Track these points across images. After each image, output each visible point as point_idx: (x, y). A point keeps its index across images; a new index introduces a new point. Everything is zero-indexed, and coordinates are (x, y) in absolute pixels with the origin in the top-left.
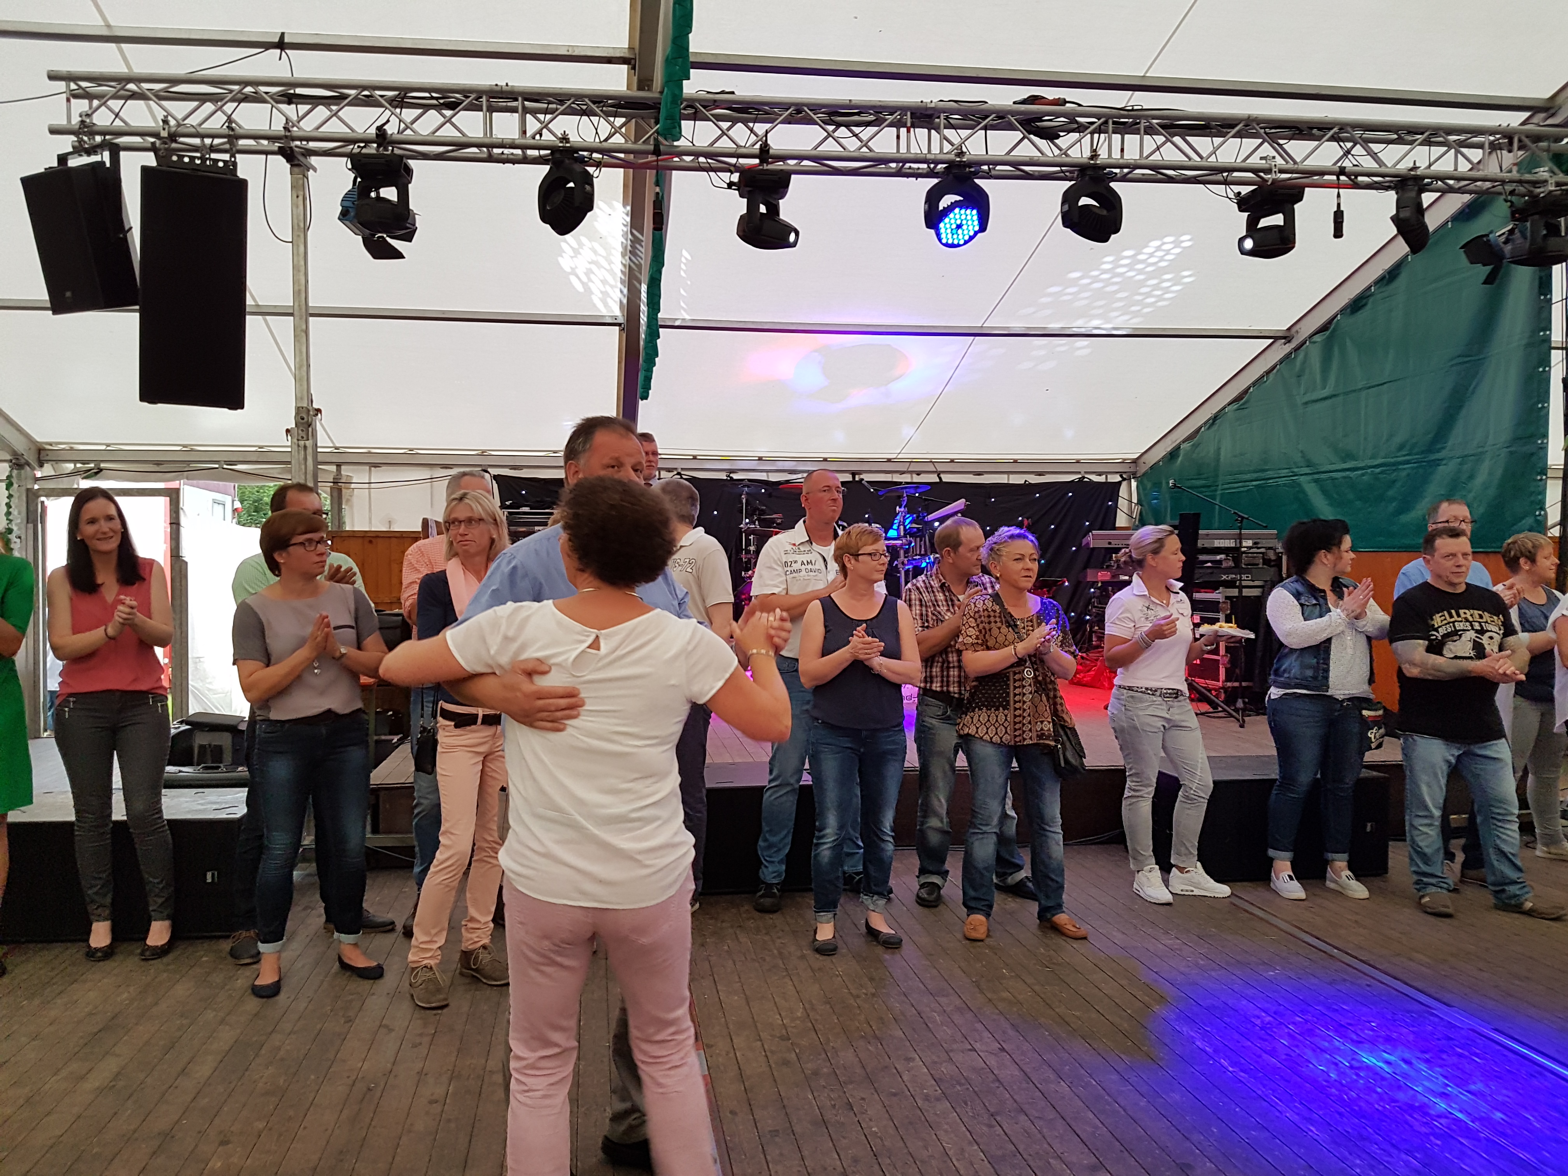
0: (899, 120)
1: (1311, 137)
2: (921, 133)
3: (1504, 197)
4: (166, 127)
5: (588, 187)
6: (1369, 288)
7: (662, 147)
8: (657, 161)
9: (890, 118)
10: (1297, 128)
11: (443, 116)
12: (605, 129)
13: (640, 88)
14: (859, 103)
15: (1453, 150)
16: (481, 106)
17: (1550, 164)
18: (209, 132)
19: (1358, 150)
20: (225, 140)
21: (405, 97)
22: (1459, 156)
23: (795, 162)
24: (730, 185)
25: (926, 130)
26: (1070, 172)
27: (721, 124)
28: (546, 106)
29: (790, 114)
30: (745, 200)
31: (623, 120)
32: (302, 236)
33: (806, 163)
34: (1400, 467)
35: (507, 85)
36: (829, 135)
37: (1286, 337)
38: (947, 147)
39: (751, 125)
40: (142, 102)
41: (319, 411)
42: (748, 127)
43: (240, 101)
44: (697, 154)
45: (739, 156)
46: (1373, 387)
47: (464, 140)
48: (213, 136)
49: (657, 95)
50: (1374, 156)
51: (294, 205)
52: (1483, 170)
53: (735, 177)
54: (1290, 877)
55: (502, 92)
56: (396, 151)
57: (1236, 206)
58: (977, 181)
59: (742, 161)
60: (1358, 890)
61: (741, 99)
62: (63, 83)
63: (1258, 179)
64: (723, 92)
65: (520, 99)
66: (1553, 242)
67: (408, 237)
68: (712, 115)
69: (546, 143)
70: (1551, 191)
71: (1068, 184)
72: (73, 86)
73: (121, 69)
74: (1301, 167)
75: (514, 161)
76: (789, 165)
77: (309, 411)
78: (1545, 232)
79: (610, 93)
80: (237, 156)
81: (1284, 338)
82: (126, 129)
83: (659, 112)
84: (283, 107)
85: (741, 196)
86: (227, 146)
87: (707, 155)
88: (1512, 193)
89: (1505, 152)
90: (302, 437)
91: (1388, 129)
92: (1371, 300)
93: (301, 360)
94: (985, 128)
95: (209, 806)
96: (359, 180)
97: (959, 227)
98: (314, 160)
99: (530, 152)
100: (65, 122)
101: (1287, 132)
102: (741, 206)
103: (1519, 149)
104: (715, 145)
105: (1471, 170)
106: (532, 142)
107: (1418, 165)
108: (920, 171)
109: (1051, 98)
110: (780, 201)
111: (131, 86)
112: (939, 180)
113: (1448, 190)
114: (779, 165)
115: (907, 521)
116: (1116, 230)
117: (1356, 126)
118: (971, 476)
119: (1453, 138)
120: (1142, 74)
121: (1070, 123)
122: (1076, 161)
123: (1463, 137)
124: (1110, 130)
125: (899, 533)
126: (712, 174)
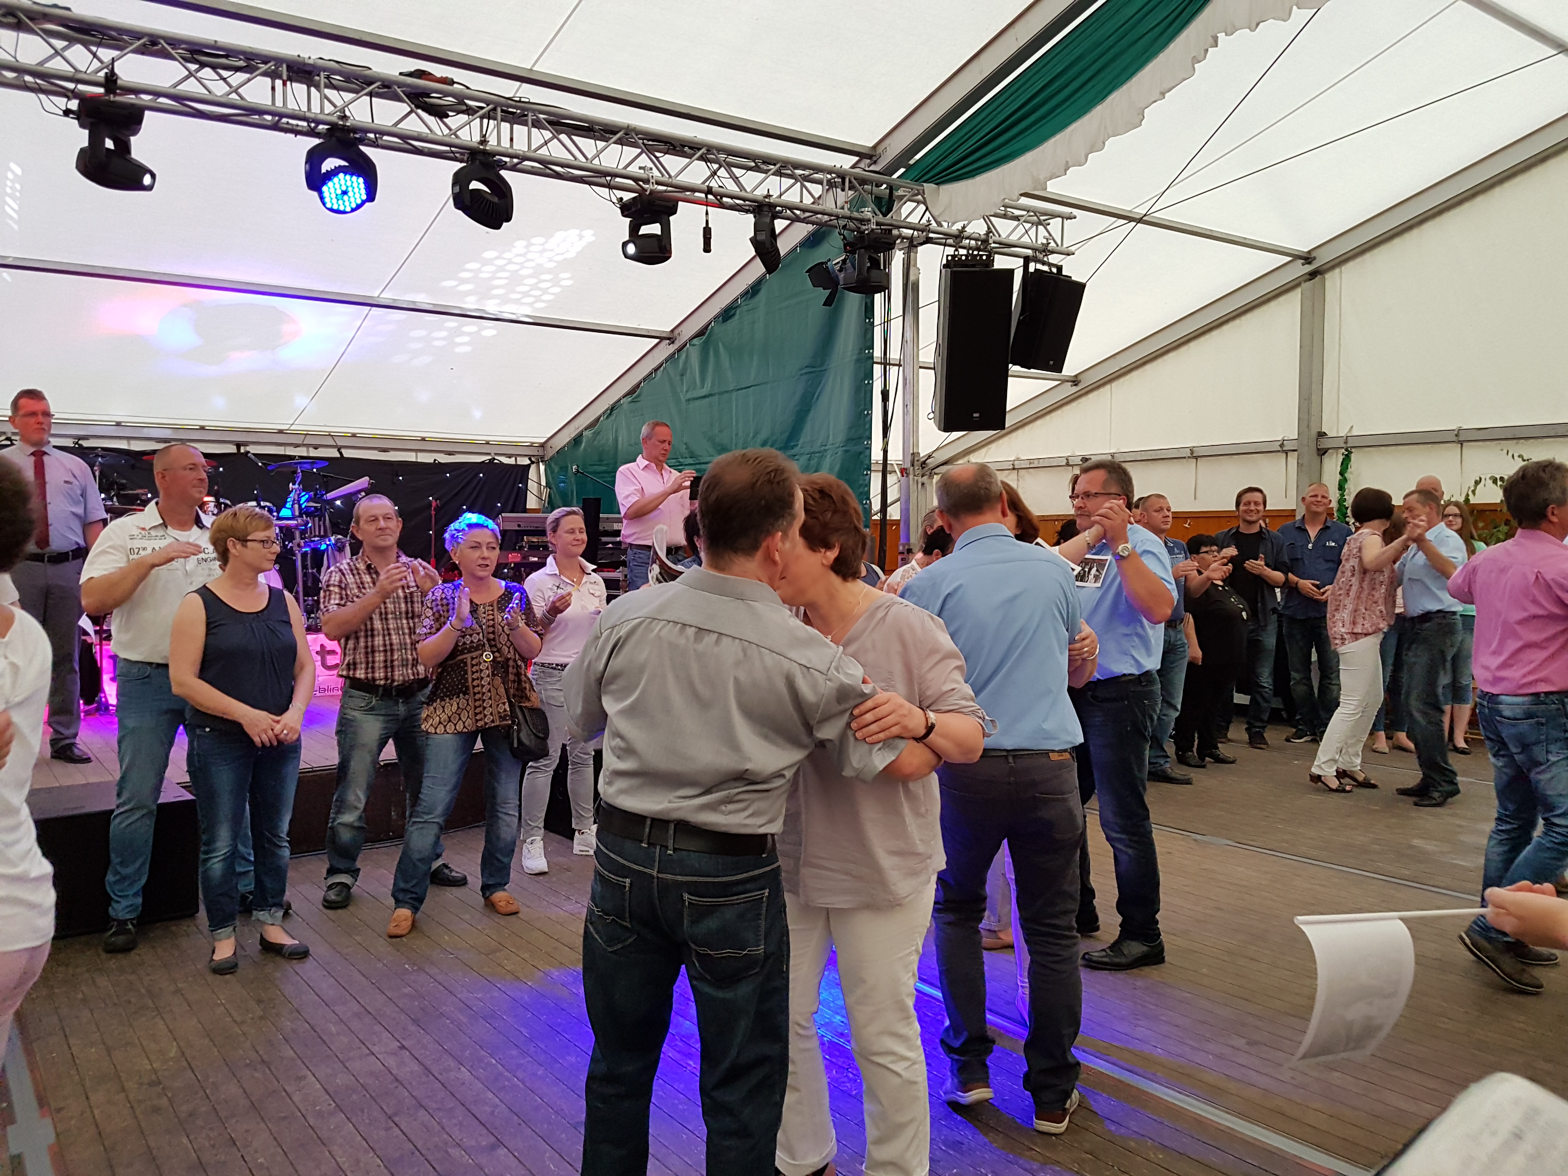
0: (275, 71)
1: (683, 154)
2: (300, 89)
3: (839, 230)
6: (736, 300)
10: (672, 145)
14: (224, 45)
15: (799, 184)
17: (872, 205)
19: (722, 172)
22: (804, 189)
23: (150, 97)
24: (67, 112)
25: (305, 87)
26: (462, 154)
27: (53, 41)
29: (144, 45)
30: (86, 132)
33: (162, 100)
36: (191, 74)
37: (670, 338)
38: (328, 108)
39: (94, 49)
42: (91, 51)
44: (22, 72)
45: (78, 82)
46: (742, 389)
50: (736, 179)
52: (822, 205)
53: (74, 105)
57: (619, 211)
58: (363, 148)
59: (81, 87)
61: (80, 18)
63: (638, 187)
64: (56, 6)
66: (874, 272)
68: (41, 29)
70: (873, 230)
71: (458, 165)
74: (674, 182)
76: (141, 98)
78: (869, 265)
81: (669, 339)
85: (82, 126)
87: (35, 74)
88: (844, 227)
89: (839, 190)
91: (747, 156)
92: (738, 312)
94: (371, 95)
97: (345, 193)
101: (663, 147)
102: (81, 137)
103: (850, 189)
104: (46, 65)
105: (813, 203)
107: (771, 193)
108: (299, 128)
109: (438, 75)
110: (132, 139)
112: (321, 141)
113: (795, 219)
114: (131, 98)
115: (303, 499)
116: (509, 219)
117: (721, 149)
118: (376, 452)
119: (799, 172)
120: (529, 67)
121: (459, 104)
122: (465, 143)
123: (806, 173)
124: (499, 118)
125: (293, 514)
126: (42, 96)
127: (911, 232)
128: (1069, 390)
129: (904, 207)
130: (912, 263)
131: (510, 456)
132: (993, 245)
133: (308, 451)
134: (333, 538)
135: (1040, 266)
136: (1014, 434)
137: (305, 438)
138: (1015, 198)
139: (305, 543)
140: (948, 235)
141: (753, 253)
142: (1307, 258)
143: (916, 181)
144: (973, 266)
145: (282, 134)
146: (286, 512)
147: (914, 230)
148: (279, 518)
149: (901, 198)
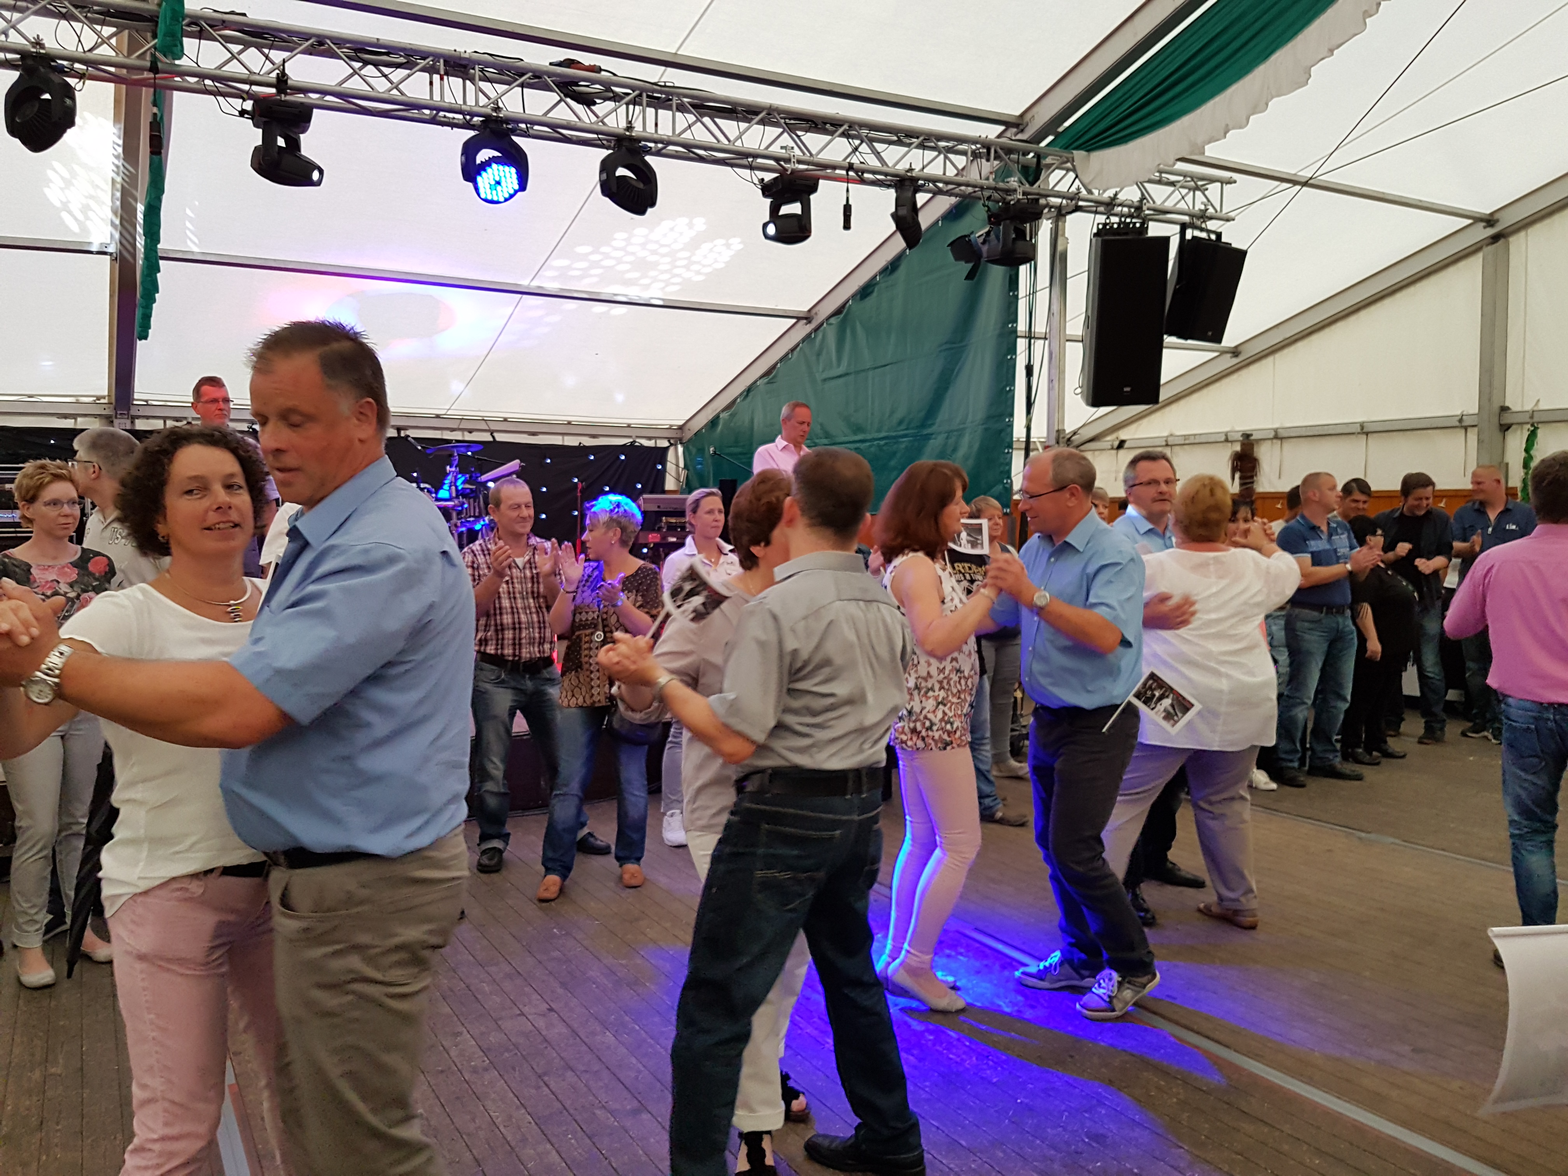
0: (433, 66)
1: (825, 132)
2: (456, 82)
3: (983, 201)
5: (68, 101)
6: (875, 277)
7: (160, 65)
8: (155, 78)
10: (813, 122)
12: (89, 38)
14: (387, 43)
15: (942, 156)
17: (1019, 175)
19: (864, 148)
22: (947, 161)
23: (317, 96)
24: (242, 113)
25: (460, 80)
26: (608, 140)
27: (230, 46)
28: (13, 2)
29: (312, 45)
30: (260, 131)
31: (114, 29)
33: (328, 98)
34: (900, 439)
36: (355, 72)
37: (807, 318)
38: (483, 101)
39: (266, 51)
42: (263, 53)
44: (202, 76)
45: (252, 83)
46: (878, 367)
49: (155, 8)
50: (877, 154)
52: (966, 176)
53: (248, 105)
57: (760, 192)
58: (514, 139)
59: (255, 88)
61: (254, 22)
63: (779, 167)
64: (232, 13)
66: (1020, 244)
68: (220, 36)
69: (15, 46)
70: (1019, 200)
71: (606, 153)
74: (815, 160)
76: (309, 98)
78: (1014, 236)
83: (156, 25)
85: (256, 125)
87: (214, 78)
88: (989, 198)
89: (984, 161)
91: (889, 130)
92: (877, 289)
94: (522, 86)
97: (498, 183)
101: (804, 125)
102: (256, 137)
103: (995, 159)
104: (224, 69)
105: (957, 175)
107: (913, 167)
108: (455, 121)
109: (587, 64)
110: (302, 136)
112: (476, 133)
113: (938, 192)
114: (300, 97)
115: (459, 483)
116: (653, 204)
117: (863, 125)
118: (525, 436)
119: (942, 144)
120: (674, 51)
121: (606, 91)
122: (612, 130)
123: (950, 144)
124: (645, 103)
125: (451, 494)
126: (220, 98)
127: (1059, 200)
128: (1229, 361)
129: (1052, 175)
130: (1060, 233)
131: (650, 438)
132: (1147, 212)
133: (463, 435)
135: (1197, 233)
136: (1168, 409)
137: (462, 423)
138: (1171, 163)
139: (461, 523)
140: (1099, 203)
141: (893, 227)
142: (1489, 221)
143: (1066, 148)
144: (1126, 234)
145: (440, 127)
146: (443, 494)
147: (1063, 198)
149: (1049, 166)
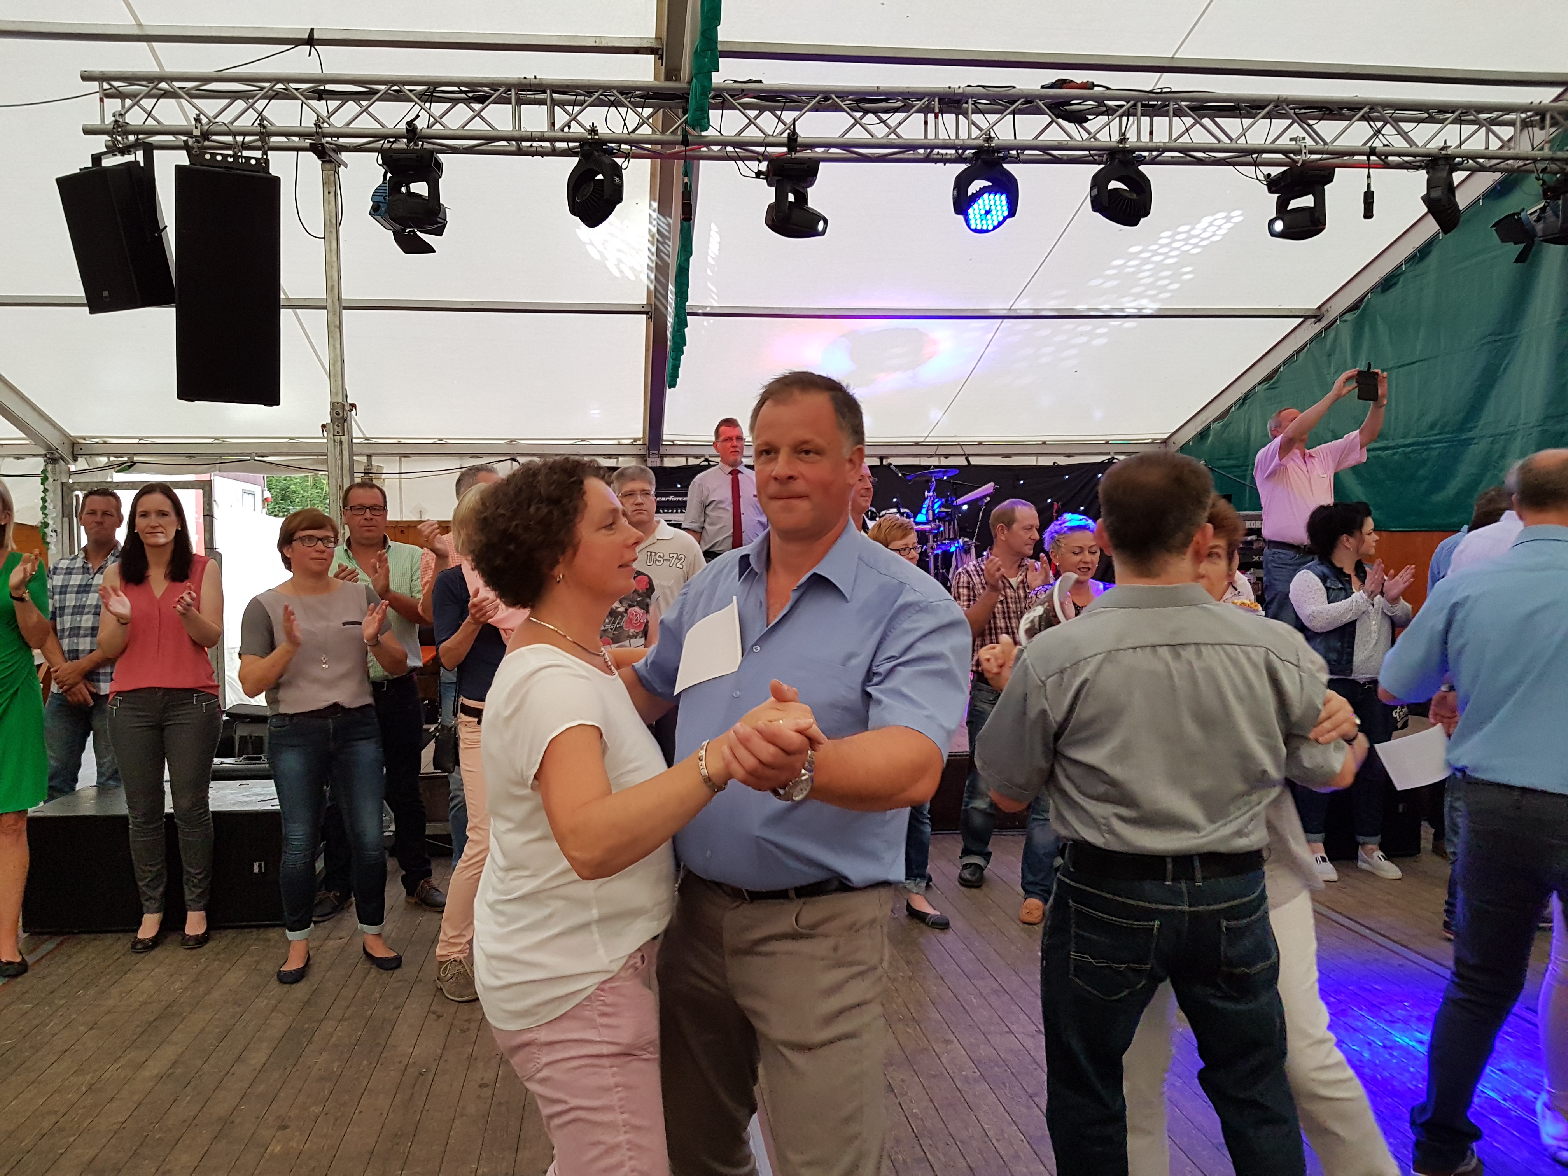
0: (927, 106)
1: (1342, 117)
2: (949, 118)
3: (1536, 174)
4: (199, 125)
5: (617, 179)
6: (1400, 266)
7: (690, 138)
8: (686, 151)
9: (918, 104)
10: (1327, 109)
11: (473, 110)
12: (633, 120)
13: (668, 78)
14: (886, 90)
15: (1484, 128)
16: (510, 99)
18: (241, 129)
19: (1388, 129)
20: (257, 137)
21: (434, 91)
22: (1490, 134)
23: (822, 149)
24: (759, 174)
25: (954, 116)
26: (1099, 156)
27: (748, 112)
28: (574, 97)
29: (819, 102)
30: (774, 189)
31: (650, 110)
32: (334, 231)
33: (833, 150)
34: (1432, 446)
35: (535, 78)
36: (856, 122)
37: (1316, 316)
38: (975, 132)
39: (779, 113)
40: (173, 101)
41: (353, 406)
42: (776, 116)
43: (271, 98)
44: (724, 144)
45: (767, 145)
47: (493, 133)
48: (245, 134)
49: (684, 85)
50: (1404, 135)
51: (326, 201)
52: (1514, 149)
53: (763, 167)
54: (1323, 859)
55: (530, 85)
56: (426, 146)
57: (1266, 187)
58: (1006, 166)
59: (769, 149)
60: (1391, 870)
61: (769, 87)
62: (97, 83)
63: (1288, 160)
64: (750, 81)
65: (548, 91)
67: (439, 232)
68: (739, 104)
69: (574, 136)
71: (1097, 168)
72: (106, 86)
73: (152, 68)
74: (1331, 148)
75: (543, 154)
76: (816, 152)
77: (344, 406)
79: (639, 84)
80: (269, 152)
81: (1314, 317)
82: (159, 128)
83: (687, 103)
84: (314, 103)
85: (770, 185)
86: (259, 143)
87: (734, 144)
88: (1544, 170)
89: (1536, 130)
90: (338, 433)
91: (1417, 108)
92: (1402, 279)
93: (336, 356)
94: (1014, 113)
95: (253, 798)
96: (389, 175)
97: (988, 212)
98: (344, 156)
99: (558, 145)
100: (99, 123)
101: (1317, 113)
102: (769, 195)
103: (1551, 126)
104: (742, 135)
105: (1501, 148)
106: (561, 134)
107: (1448, 144)
108: (949, 156)
109: (1079, 82)
110: (809, 189)
111: (163, 85)
112: (969, 165)
113: (1478, 169)
114: (807, 153)
115: (936, 506)
116: (1146, 213)
117: (1388, 105)
118: (999, 458)
119: (1483, 116)
120: (1170, 56)
121: (1099, 106)
122: (1104, 144)
123: (1494, 115)
124: (1139, 113)
125: (928, 519)
126: (740, 163)
133: (940, 461)
134: (961, 541)
137: (938, 449)
139: (937, 545)
141: (1423, 209)
145: (933, 164)
146: (921, 518)
148: (917, 523)
